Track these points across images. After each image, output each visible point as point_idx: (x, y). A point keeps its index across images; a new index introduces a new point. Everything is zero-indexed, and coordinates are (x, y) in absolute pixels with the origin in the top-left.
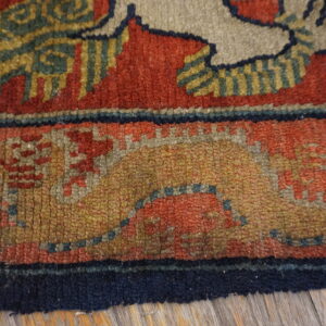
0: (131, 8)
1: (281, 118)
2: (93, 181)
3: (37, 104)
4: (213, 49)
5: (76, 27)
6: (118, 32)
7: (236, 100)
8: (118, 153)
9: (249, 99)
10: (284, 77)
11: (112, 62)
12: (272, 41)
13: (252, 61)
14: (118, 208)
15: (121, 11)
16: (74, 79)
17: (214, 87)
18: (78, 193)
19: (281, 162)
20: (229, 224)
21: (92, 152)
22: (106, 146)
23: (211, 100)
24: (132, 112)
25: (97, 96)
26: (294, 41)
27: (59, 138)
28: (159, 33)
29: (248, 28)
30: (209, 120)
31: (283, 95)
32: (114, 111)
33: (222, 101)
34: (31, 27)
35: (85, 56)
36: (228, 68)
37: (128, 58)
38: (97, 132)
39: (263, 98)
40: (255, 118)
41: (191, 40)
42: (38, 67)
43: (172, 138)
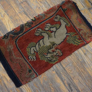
0: (66, 34)
1: (68, 17)
2: (82, 28)
3: (79, 36)
4: (65, 25)
5: (71, 37)
6: (69, 33)
7: (69, 21)
8: (79, 28)
9: (68, 20)
10: (64, 18)
11: (72, 33)
12: (62, 21)
13: (64, 21)
14: (82, 26)
15: (67, 34)
16: (75, 35)
17: (69, 23)
18: (83, 29)
19: (71, 15)
20: (78, 17)
21: (80, 30)
22: (79, 29)
23: (70, 23)
24: (75, 28)
25: (75, 32)
26: (60, 19)
27: (81, 33)
28: (67, 30)
29: (62, 23)
30: (72, 22)
31: (66, 18)
32: (76, 30)
33: (69, 22)
34: (73, 41)
35: (73, 35)
36: (66, 23)
37: (71, 31)
38: (78, 30)
39: (67, 19)
40: (69, 19)
41: (66, 27)
42: (76, 38)
43: (75, 24)
